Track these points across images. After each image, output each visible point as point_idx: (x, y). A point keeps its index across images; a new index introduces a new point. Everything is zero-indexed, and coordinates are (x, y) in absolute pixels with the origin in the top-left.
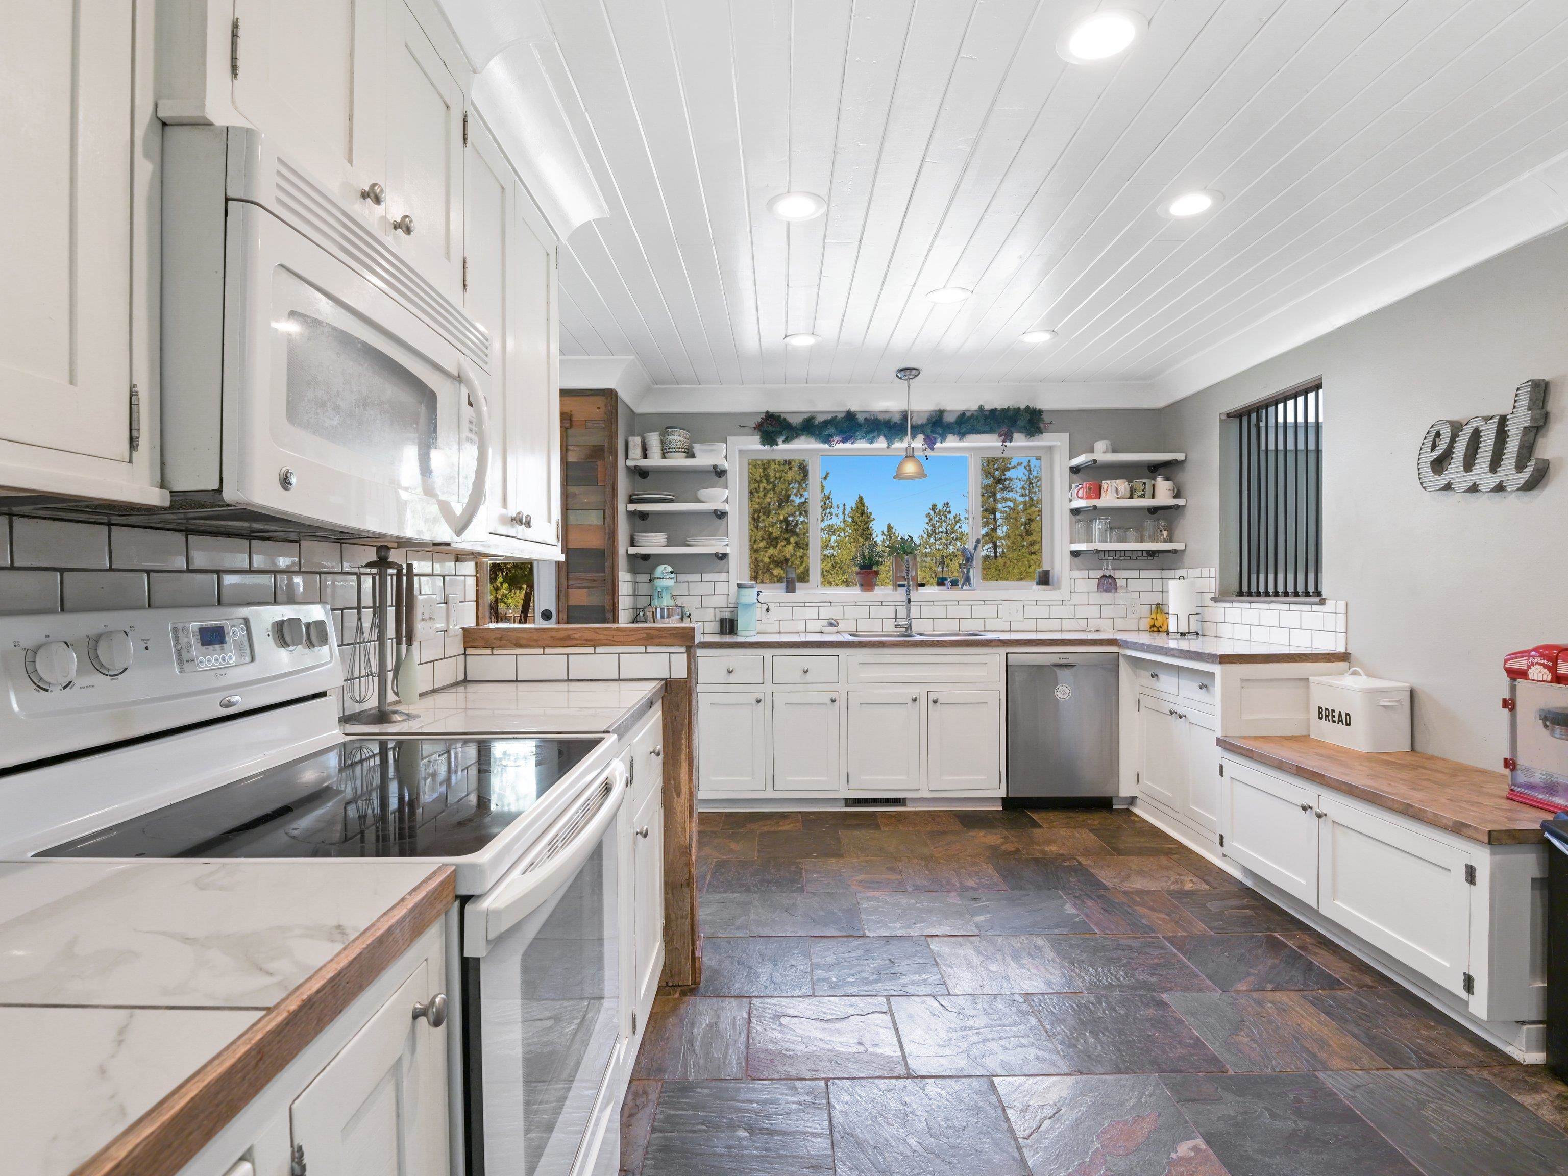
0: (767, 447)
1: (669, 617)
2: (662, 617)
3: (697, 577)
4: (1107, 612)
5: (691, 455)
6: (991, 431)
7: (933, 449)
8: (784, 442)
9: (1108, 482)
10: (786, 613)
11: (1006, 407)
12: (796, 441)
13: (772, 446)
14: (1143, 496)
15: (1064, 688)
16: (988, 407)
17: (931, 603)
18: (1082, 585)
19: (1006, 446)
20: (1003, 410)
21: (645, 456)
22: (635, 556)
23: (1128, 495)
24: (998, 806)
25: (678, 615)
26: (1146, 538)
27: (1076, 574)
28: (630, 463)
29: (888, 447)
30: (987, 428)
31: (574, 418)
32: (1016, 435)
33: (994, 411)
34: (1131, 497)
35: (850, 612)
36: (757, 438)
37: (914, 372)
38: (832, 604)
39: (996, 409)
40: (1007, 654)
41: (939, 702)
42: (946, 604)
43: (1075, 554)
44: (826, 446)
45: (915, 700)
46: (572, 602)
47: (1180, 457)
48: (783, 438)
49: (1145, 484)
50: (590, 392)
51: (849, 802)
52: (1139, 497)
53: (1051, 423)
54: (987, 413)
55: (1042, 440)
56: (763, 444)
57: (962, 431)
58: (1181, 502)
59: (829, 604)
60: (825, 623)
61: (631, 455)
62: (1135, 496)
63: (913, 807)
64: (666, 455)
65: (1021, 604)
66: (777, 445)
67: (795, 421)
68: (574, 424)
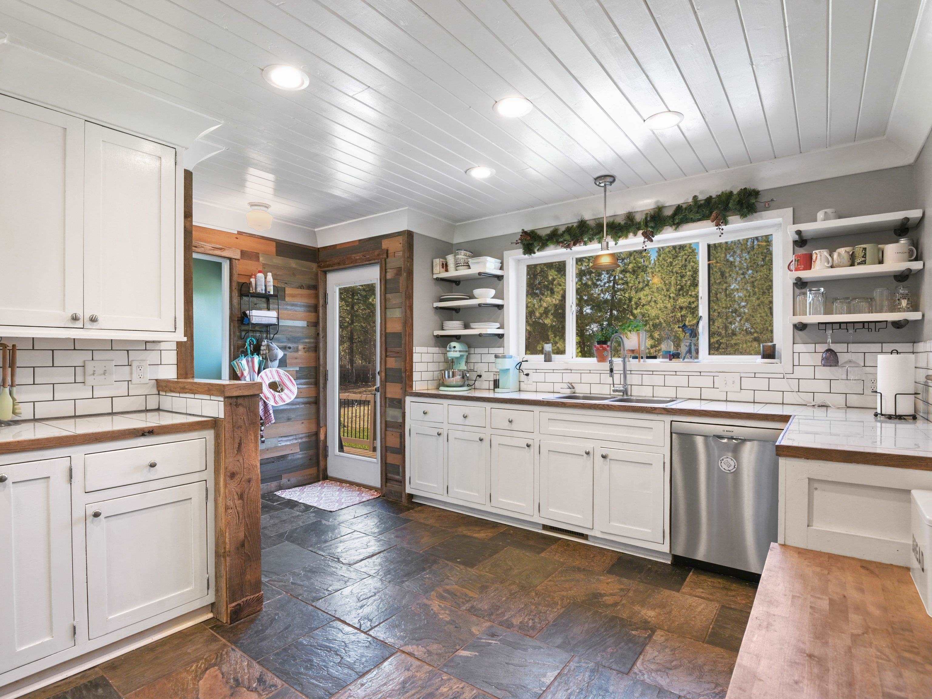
0: (527, 256)
1: (453, 376)
2: (449, 377)
3: (485, 350)
4: (837, 386)
5: (469, 267)
6: (704, 217)
7: (652, 241)
8: (538, 250)
9: (817, 251)
10: (539, 377)
11: (719, 193)
12: (548, 248)
13: (530, 254)
14: (863, 263)
15: (729, 460)
16: (702, 197)
17: (651, 373)
18: (806, 359)
19: (722, 229)
20: (718, 196)
21: (447, 271)
22: (437, 337)
23: (849, 263)
24: (667, 560)
25: (460, 375)
26: (885, 308)
27: (799, 347)
28: (435, 276)
29: (616, 244)
30: (698, 216)
31: (389, 252)
32: (730, 218)
33: (709, 200)
34: (852, 265)
35: (586, 378)
36: (521, 251)
37: (610, 179)
38: (572, 371)
39: (711, 197)
40: (672, 421)
41: (610, 457)
42: (665, 374)
43: (800, 327)
44: (569, 250)
45: (588, 453)
46: (388, 366)
47: (914, 214)
48: (537, 248)
49: (865, 249)
50: (397, 234)
51: (545, 527)
52: (859, 264)
53: (772, 200)
54: (702, 202)
55: (762, 218)
56: (525, 254)
57: (676, 222)
58: (916, 266)
59: (570, 371)
60: (565, 386)
61: (435, 271)
62: (856, 263)
63: (593, 542)
64: (458, 268)
65: (737, 376)
66: (534, 253)
67: (543, 233)
68: (389, 255)
